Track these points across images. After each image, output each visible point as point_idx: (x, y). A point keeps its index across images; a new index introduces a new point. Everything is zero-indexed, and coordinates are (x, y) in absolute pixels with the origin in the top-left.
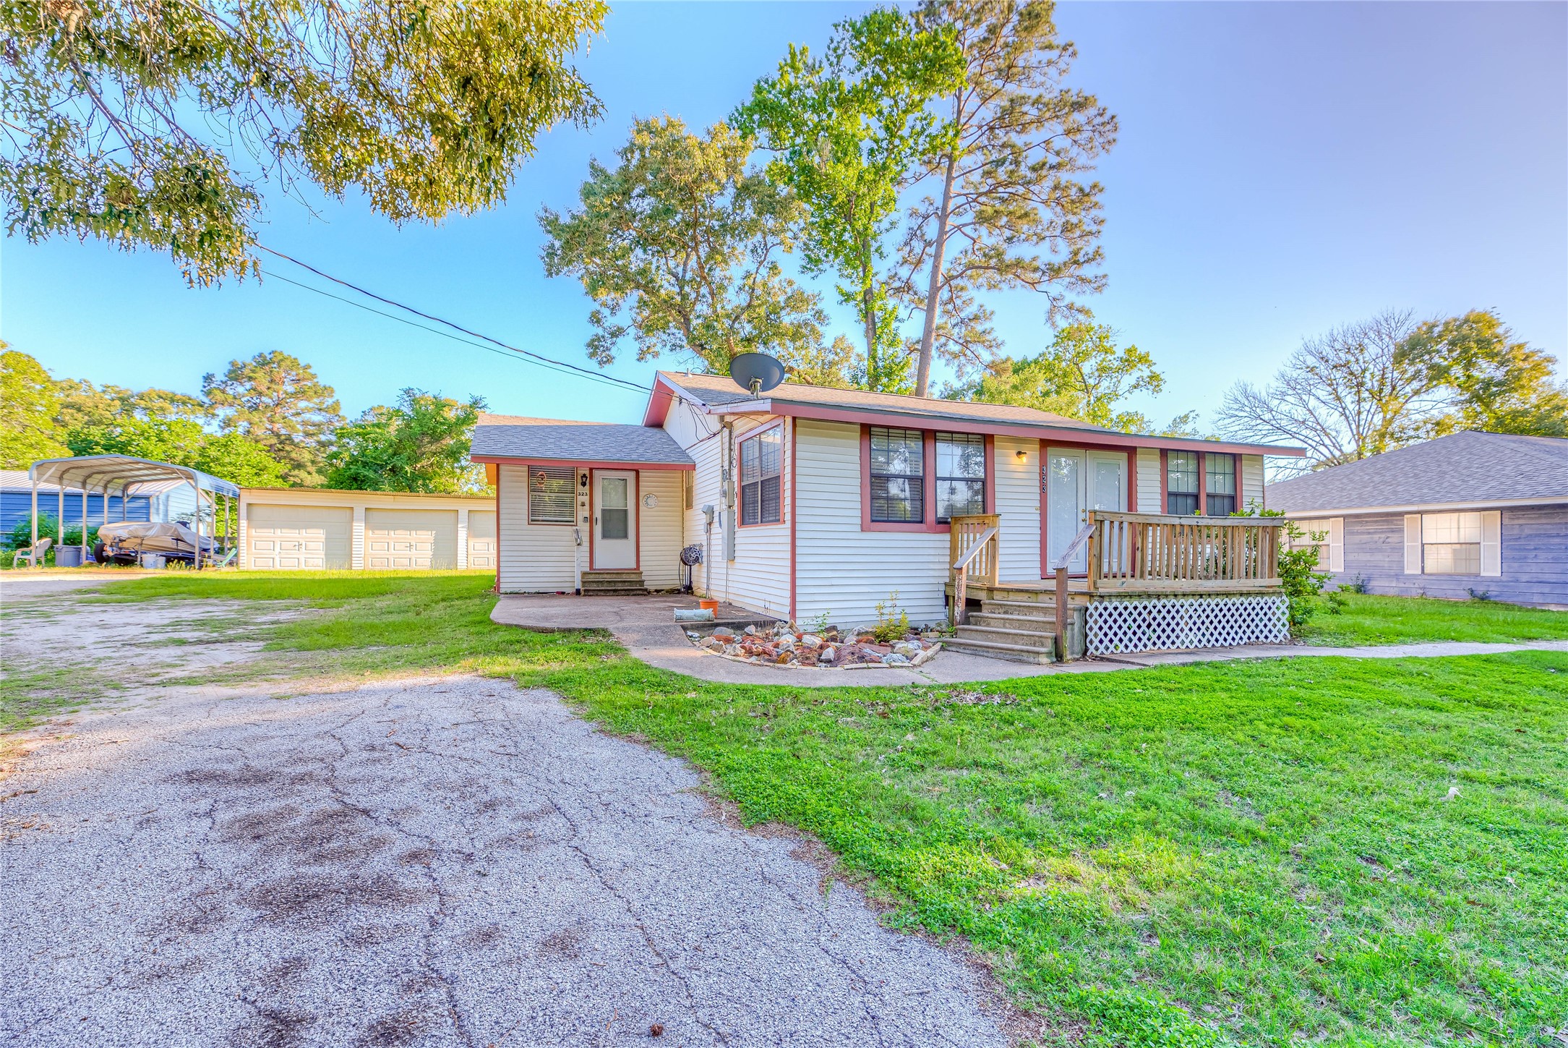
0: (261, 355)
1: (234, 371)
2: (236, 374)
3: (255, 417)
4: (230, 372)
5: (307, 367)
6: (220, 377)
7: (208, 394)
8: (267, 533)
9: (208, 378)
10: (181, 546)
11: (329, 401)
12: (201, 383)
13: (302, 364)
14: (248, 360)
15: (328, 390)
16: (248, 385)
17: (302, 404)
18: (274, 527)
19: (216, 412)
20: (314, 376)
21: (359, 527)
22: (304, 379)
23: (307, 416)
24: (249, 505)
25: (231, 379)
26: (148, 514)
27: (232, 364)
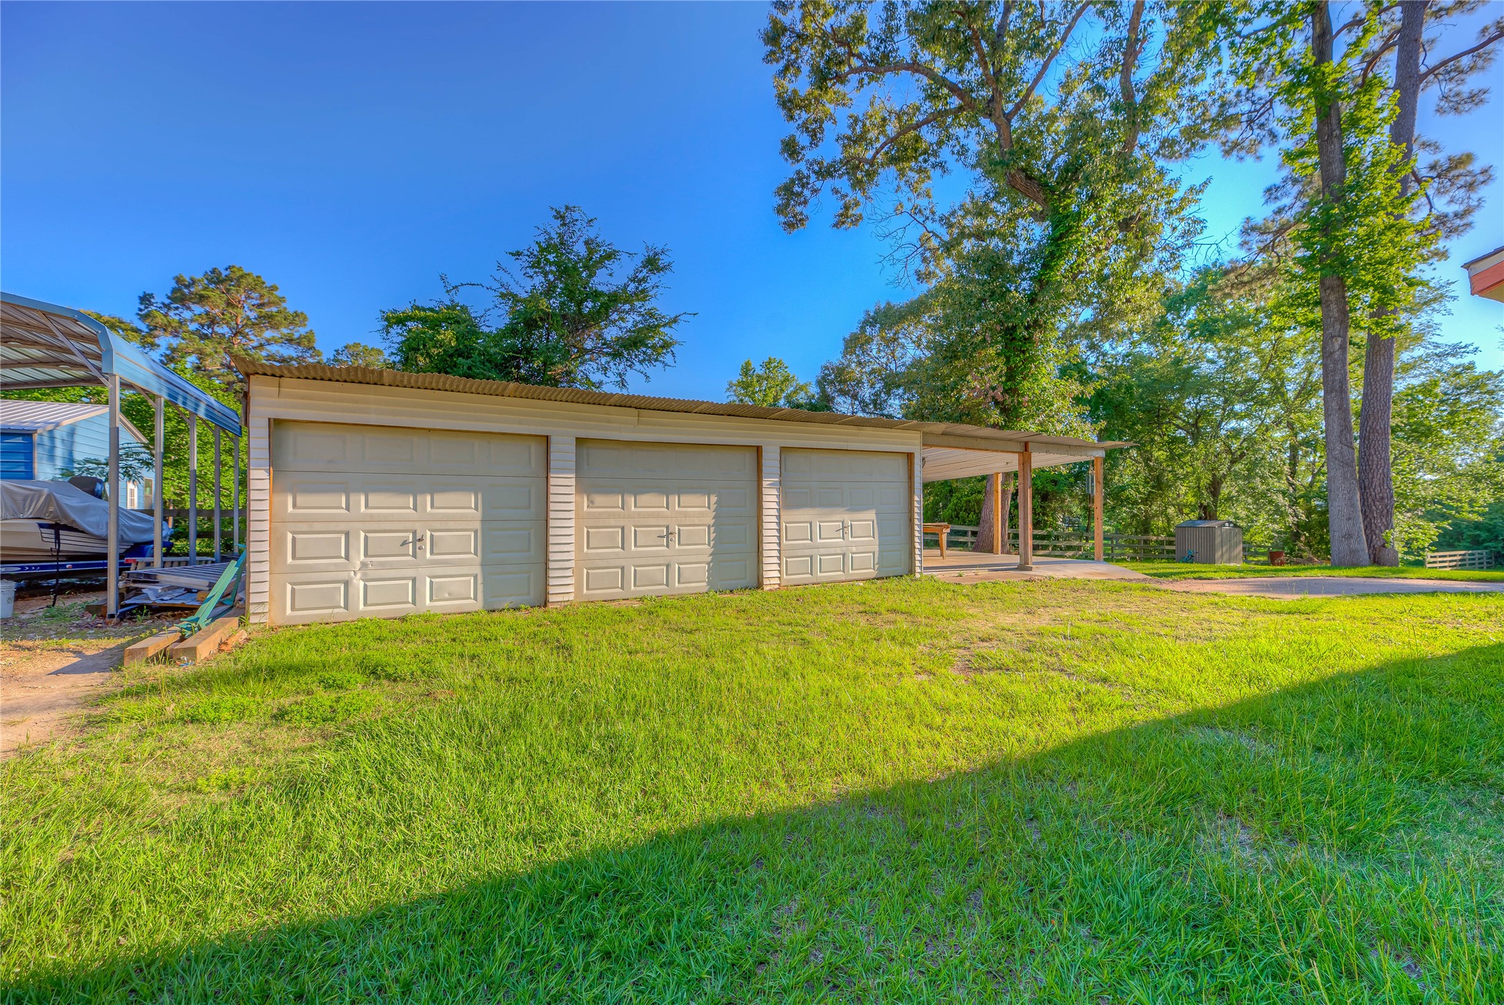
0: (213, 271)
1: (179, 290)
2: (181, 295)
3: (209, 348)
4: (174, 291)
5: (273, 288)
6: (160, 298)
7: (143, 318)
8: (327, 506)
9: (146, 299)
10: (70, 543)
11: (302, 331)
12: (136, 304)
13: (268, 284)
14: (198, 276)
15: (297, 318)
16: (198, 309)
17: (268, 334)
18: (347, 489)
19: (157, 341)
20: (282, 299)
21: (563, 486)
22: (270, 303)
23: (273, 349)
24: (276, 424)
25: (174, 300)
26: (29, 464)
27: (178, 280)
